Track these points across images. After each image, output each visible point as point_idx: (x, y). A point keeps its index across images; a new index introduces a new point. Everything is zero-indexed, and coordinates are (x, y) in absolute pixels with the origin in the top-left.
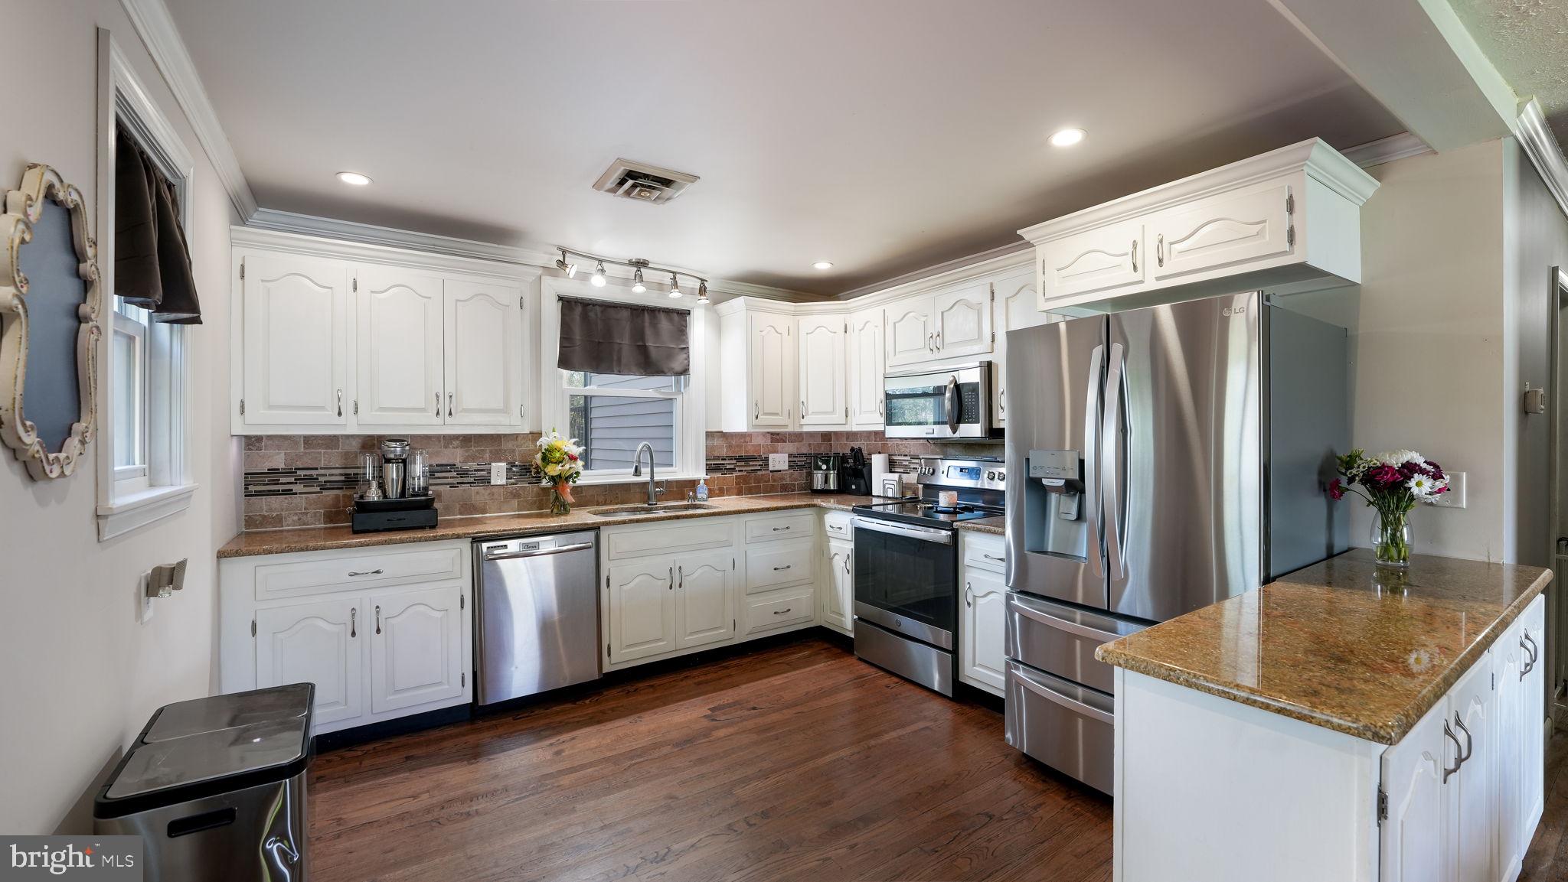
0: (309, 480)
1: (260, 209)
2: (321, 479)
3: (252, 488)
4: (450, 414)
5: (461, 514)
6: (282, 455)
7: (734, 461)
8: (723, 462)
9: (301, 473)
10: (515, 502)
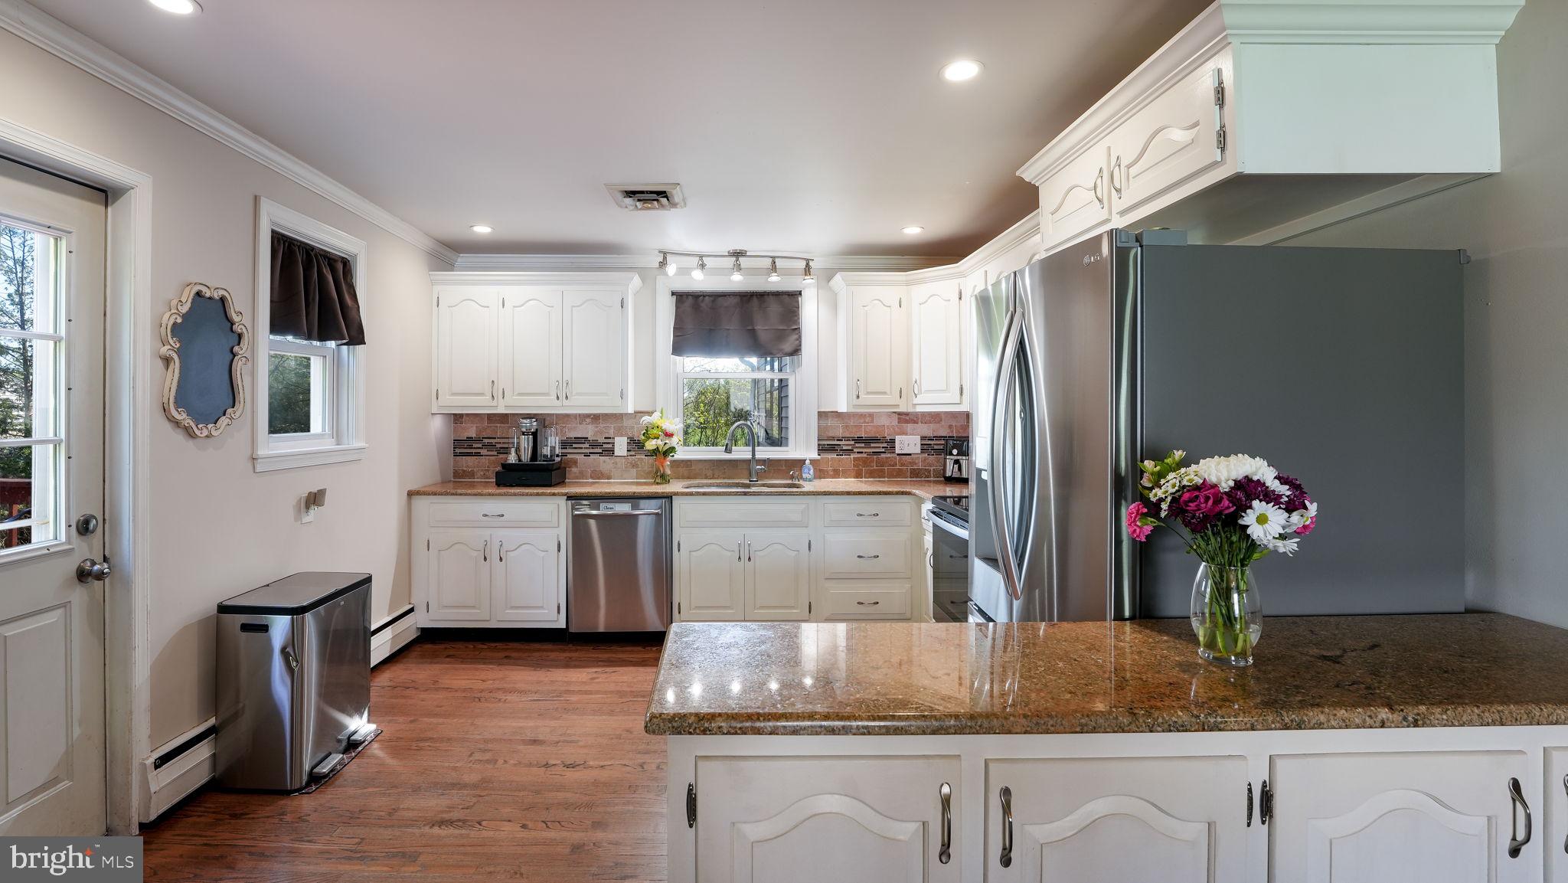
0: (490, 446)
1: (461, 255)
2: (498, 446)
3: (458, 451)
4: (567, 397)
5: (592, 478)
6: (475, 428)
7: (853, 442)
8: (838, 443)
9: (486, 441)
10: (634, 471)
